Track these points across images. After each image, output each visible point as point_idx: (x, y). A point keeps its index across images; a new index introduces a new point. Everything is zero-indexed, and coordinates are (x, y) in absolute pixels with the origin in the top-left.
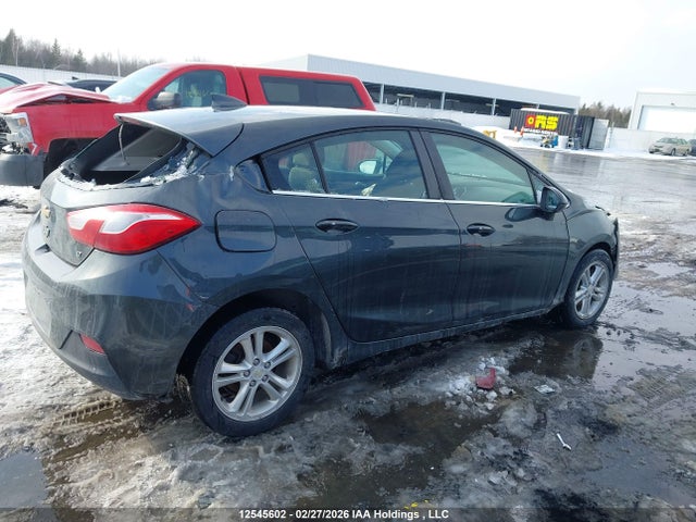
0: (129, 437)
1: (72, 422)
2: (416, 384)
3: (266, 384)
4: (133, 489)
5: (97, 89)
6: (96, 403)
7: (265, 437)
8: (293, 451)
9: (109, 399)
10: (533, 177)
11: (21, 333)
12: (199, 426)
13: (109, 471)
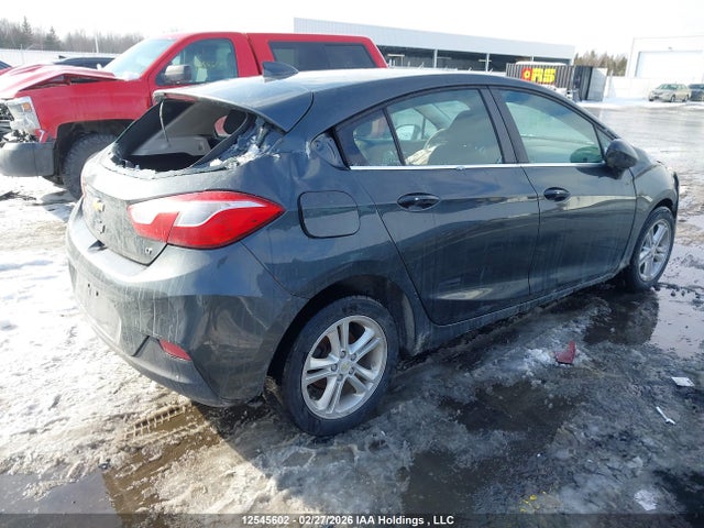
0: (209, 445)
1: (146, 431)
2: (494, 364)
3: (352, 377)
4: (232, 503)
5: (99, 66)
6: (165, 409)
7: (354, 433)
8: (387, 447)
9: (176, 403)
10: (600, 133)
11: (66, 337)
12: (281, 427)
13: (200, 484)
